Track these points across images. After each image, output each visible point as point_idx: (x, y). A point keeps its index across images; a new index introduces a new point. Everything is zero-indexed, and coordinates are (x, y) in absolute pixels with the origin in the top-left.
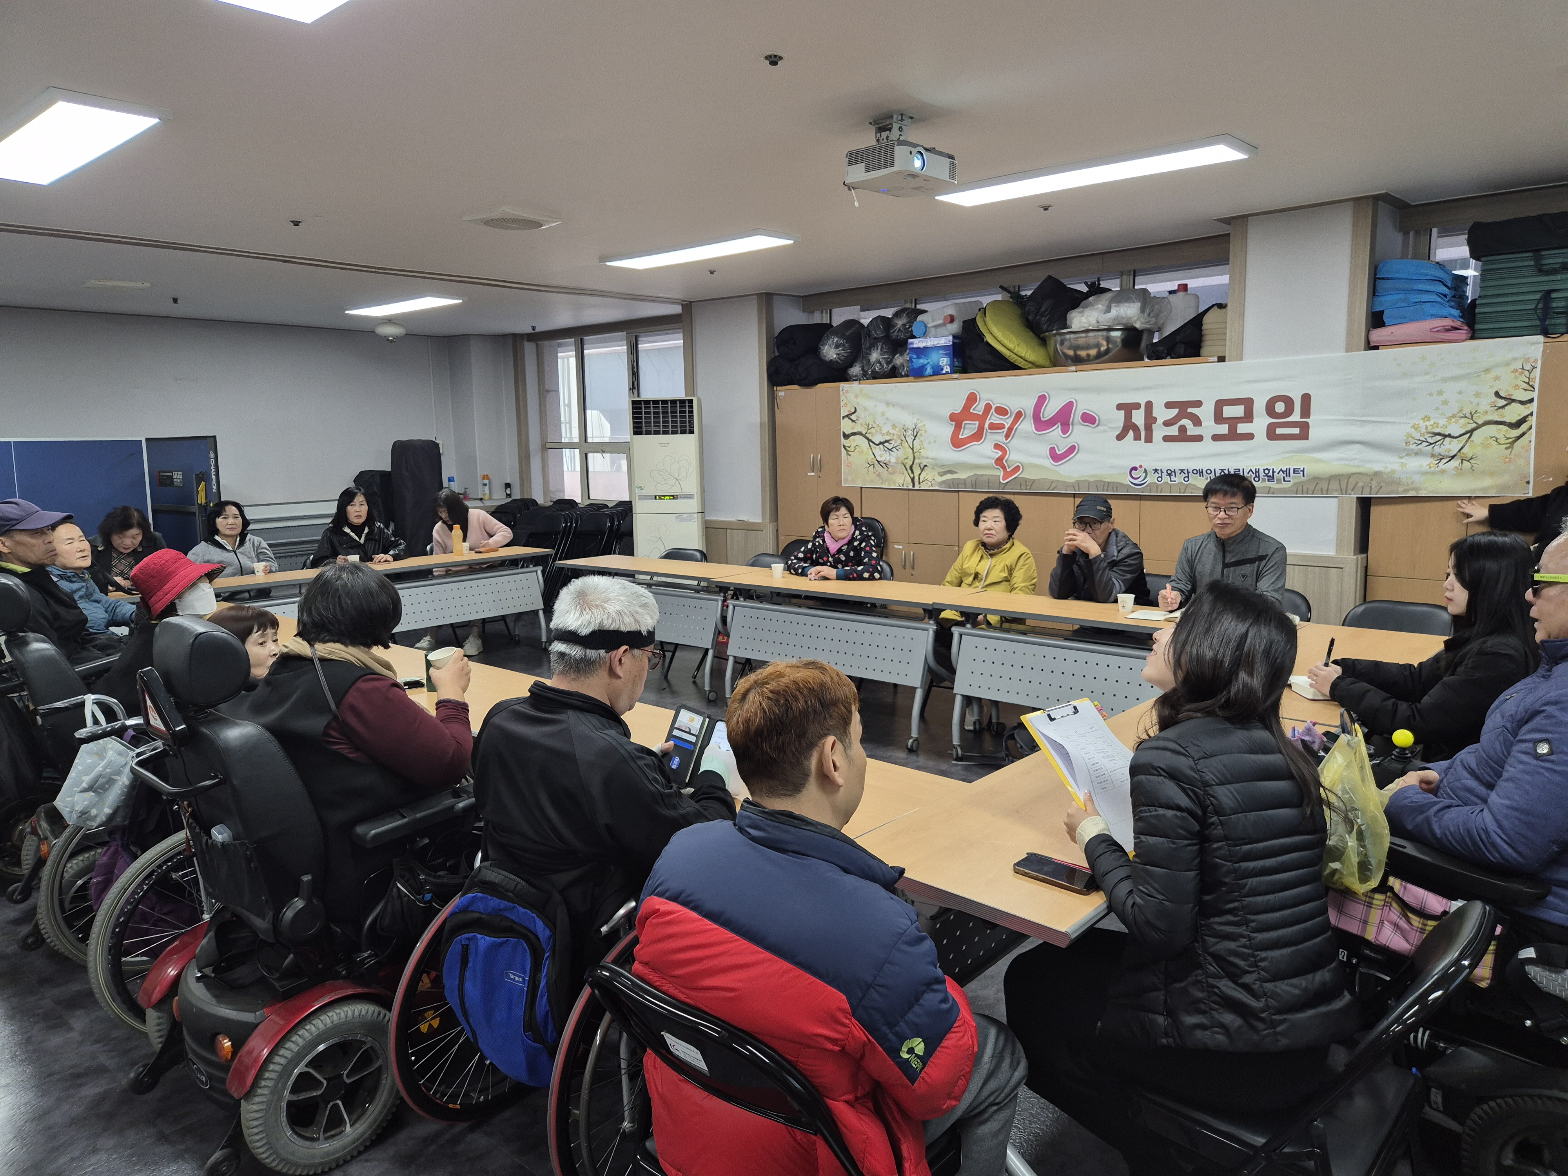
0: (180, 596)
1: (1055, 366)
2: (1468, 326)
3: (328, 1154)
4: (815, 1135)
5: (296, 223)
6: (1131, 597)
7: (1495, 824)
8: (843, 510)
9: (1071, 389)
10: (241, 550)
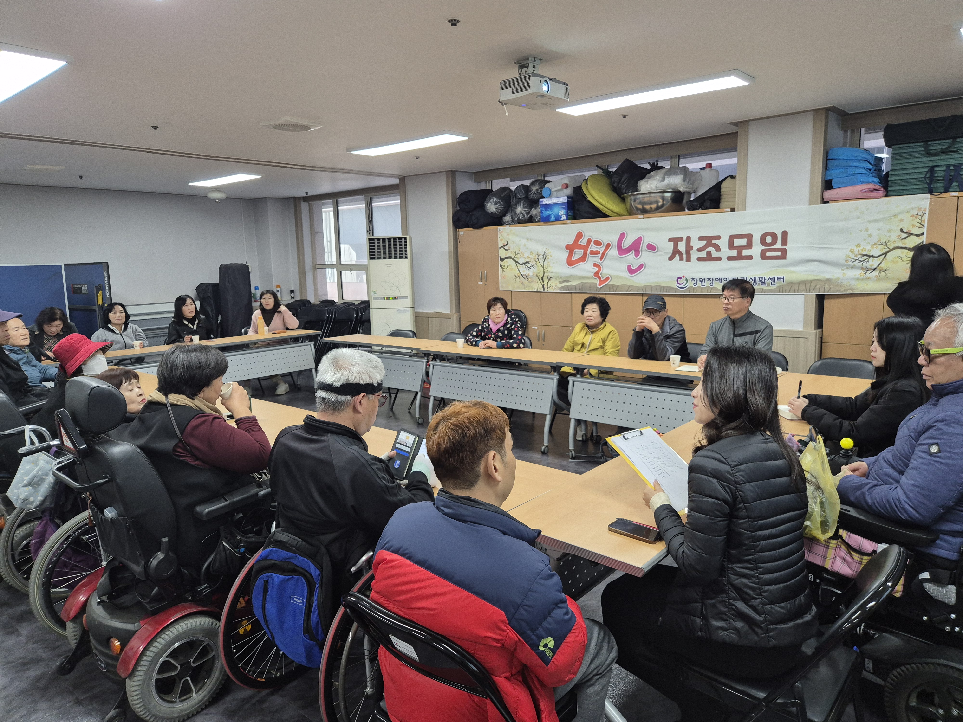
0: (85, 363)
1: (630, 215)
2: (884, 188)
3: (182, 711)
4: (486, 698)
5: (155, 128)
6: (679, 357)
7: (904, 496)
8: (499, 305)
9: (641, 229)
10: (125, 333)
